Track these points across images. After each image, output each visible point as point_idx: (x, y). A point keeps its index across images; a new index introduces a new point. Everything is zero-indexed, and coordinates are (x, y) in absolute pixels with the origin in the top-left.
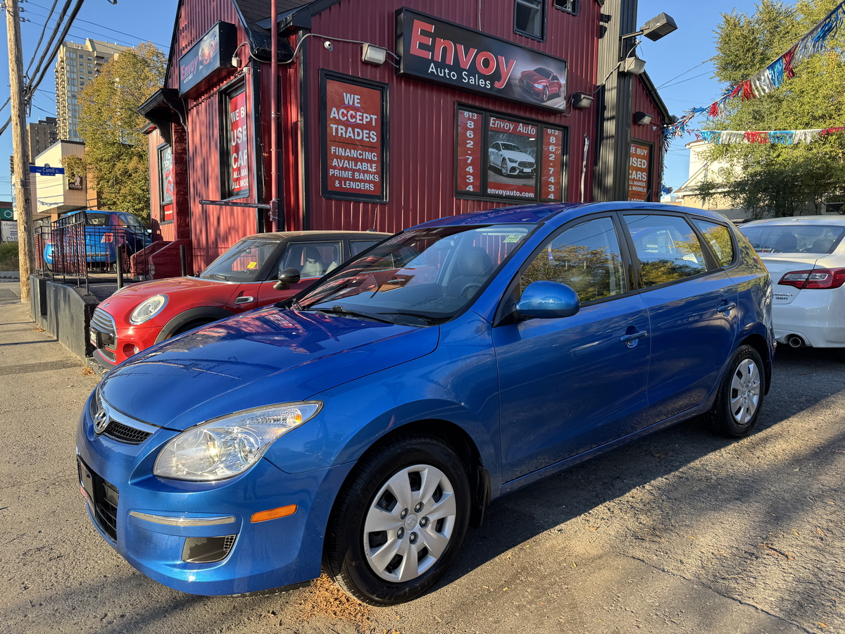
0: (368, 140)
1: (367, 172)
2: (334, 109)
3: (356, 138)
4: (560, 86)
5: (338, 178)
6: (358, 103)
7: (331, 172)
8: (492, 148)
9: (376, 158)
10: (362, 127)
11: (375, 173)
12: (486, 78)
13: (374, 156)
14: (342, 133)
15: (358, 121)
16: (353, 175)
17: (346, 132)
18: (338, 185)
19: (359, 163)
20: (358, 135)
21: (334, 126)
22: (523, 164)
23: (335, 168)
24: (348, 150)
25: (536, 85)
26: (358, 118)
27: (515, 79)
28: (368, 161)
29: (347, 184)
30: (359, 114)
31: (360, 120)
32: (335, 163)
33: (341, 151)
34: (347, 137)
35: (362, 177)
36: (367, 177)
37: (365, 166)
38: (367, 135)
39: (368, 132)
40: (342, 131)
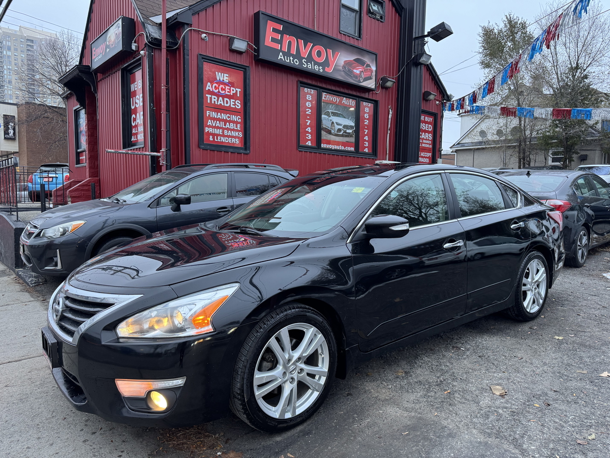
0: (234, 107)
1: (233, 130)
2: (209, 84)
3: (225, 105)
4: (372, 71)
5: (212, 134)
6: (226, 79)
7: (207, 129)
8: (325, 114)
9: (240, 120)
10: (230, 97)
11: (239, 131)
12: (319, 65)
14: (214, 102)
15: (227, 93)
16: (223, 132)
17: (218, 100)
18: (212, 139)
19: (228, 123)
20: (227, 103)
21: (209, 96)
22: (345, 127)
24: (219, 114)
25: (355, 71)
26: (227, 90)
27: (340, 66)
28: (234, 122)
29: (219, 139)
30: (227, 87)
32: (209, 123)
33: (214, 115)
34: (219, 104)
35: (229, 133)
36: (233, 134)
37: (232, 126)
38: (234, 103)
39: (234, 101)
40: (215, 100)
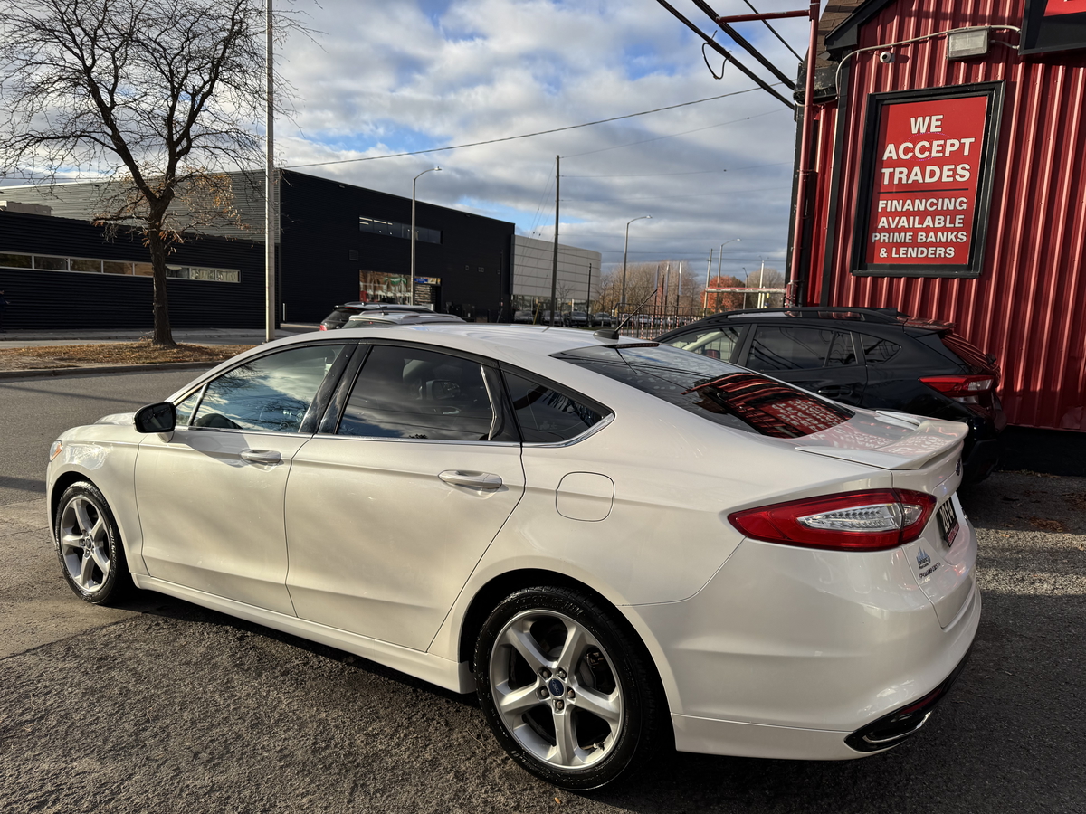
0: (951, 179)
1: (944, 230)
2: (891, 147)
3: (928, 180)
5: (884, 245)
9: (964, 206)
13: (962, 202)
14: (900, 179)
16: (915, 237)
17: (908, 176)
18: (885, 255)
19: (929, 218)
20: (933, 174)
21: (888, 171)
23: (883, 230)
24: (909, 201)
26: (935, 148)
28: (944, 213)
29: (902, 252)
30: (935, 143)
32: (883, 222)
33: (896, 205)
34: (910, 181)
35: (932, 237)
36: (942, 237)
37: (939, 221)
38: (951, 173)
39: (952, 167)
40: (901, 176)
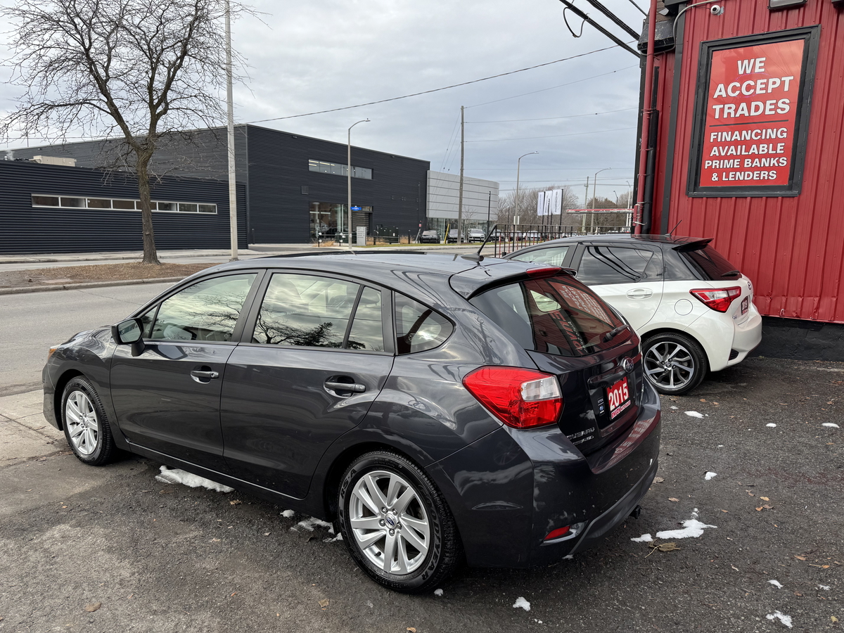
0: (773, 112)
2: (721, 86)
3: (753, 113)
5: (716, 170)
6: (760, 68)
7: (707, 164)
9: (785, 135)
10: (764, 98)
11: (780, 156)
13: (782, 132)
14: (729, 114)
15: (758, 92)
16: (742, 163)
17: (736, 111)
18: (717, 179)
19: (754, 146)
20: (757, 108)
21: (718, 107)
23: (715, 158)
24: (737, 133)
26: (759, 86)
28: (768, 141)
29: (731, 176)
30: (759, 82)
31: (761, 89)
32: (715, 151)
33: (726, 136)
34: (738, 115)
35: (757, 163)
36: (765, 162)
37: (763, 149)
38: (773, 107)
39: (775, 101)
40: (729, 111)
